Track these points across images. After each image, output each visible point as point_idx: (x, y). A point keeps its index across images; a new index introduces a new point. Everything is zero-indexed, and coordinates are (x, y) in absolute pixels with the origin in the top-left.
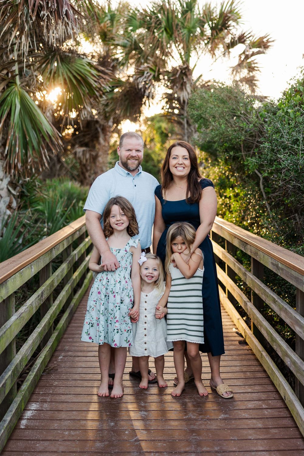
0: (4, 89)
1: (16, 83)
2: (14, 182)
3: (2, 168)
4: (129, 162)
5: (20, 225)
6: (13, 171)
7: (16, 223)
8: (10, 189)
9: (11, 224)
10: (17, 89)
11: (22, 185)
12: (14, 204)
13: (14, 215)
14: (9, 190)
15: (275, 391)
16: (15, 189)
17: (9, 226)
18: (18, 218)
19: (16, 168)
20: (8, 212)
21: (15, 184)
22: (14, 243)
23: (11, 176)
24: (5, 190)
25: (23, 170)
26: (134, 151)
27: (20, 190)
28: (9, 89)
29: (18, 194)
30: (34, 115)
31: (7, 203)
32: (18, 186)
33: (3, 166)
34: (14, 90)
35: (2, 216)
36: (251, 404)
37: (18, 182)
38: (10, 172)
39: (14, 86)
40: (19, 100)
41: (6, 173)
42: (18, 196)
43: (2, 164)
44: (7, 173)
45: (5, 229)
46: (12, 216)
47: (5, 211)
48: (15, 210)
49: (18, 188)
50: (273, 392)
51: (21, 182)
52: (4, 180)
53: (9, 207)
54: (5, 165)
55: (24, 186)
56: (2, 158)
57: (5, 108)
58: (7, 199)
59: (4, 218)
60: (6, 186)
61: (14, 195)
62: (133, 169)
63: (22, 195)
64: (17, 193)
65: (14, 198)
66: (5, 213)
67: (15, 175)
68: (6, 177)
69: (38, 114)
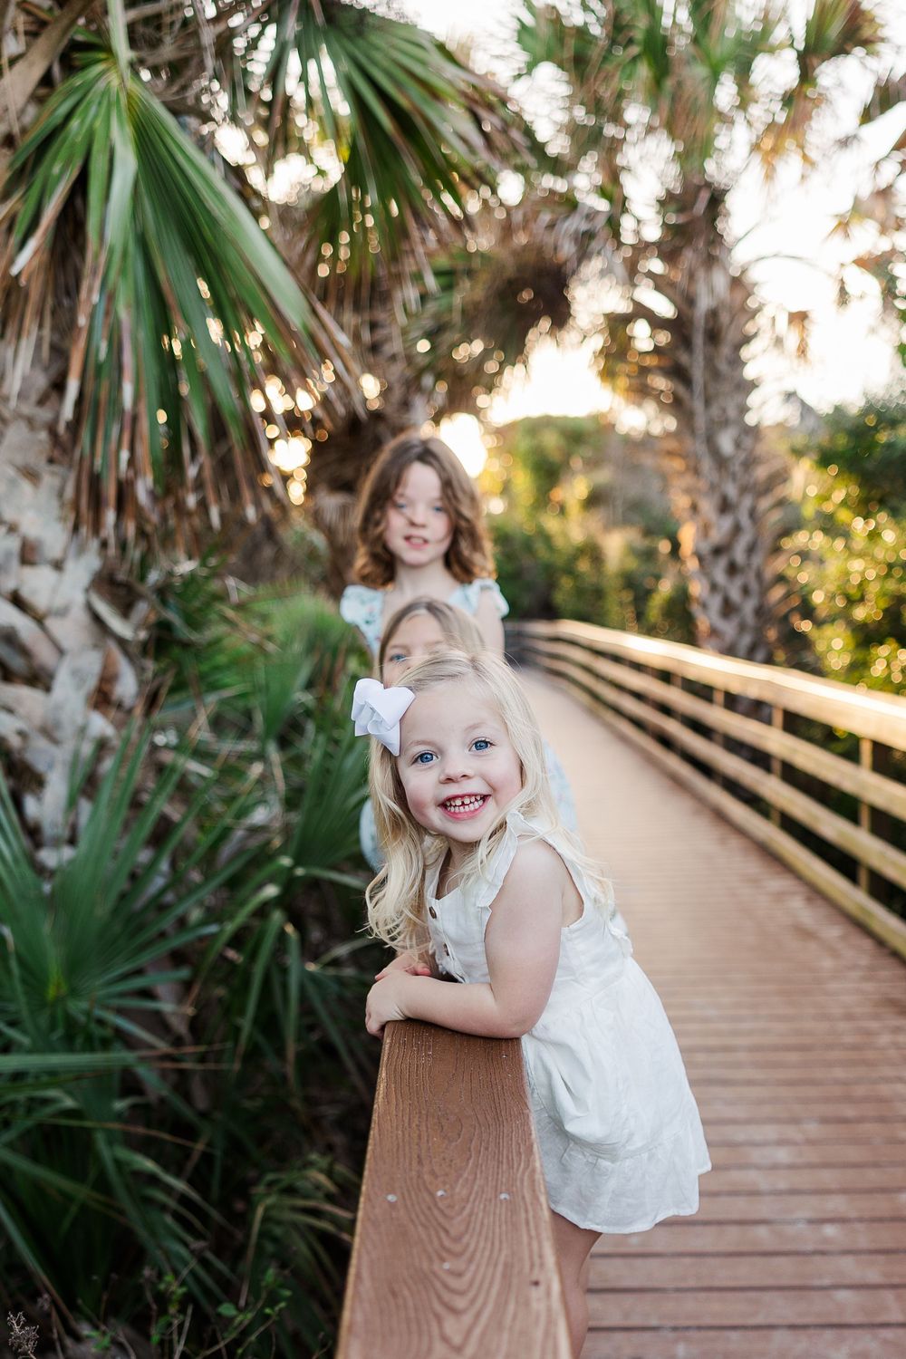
0: (47, 81)
1: (108, 49)
2: (121, 576)
3: (55, 503)
5: (161, 788)
6: (110, 516)
7: (138, 775)
8: (104, 609)
9: (117, 779)
10: (115, 82)
11: (163, 592)
12: (127, 686)
13: (127, 741)
14: (97, 619)
16: (125, 610)
17: (106, 793)
18: (146, 748)
19: (129, 508)
20: (100, 725)
21: (127, 586)
22: (133, 877)
23: (104, 545)
24: (79, 615)
25: (164, 518)
27: (153, 618)
28: (77, 81)
29: (143, 635)
30: (214, 222)
31: (92, 683)
32: (140, 597)
33: (60, 494)
34: (101, 85)
35: (69, 746)
37: (142, 578)
38: (97, 526)
39: (99, 68)
40: (129, 130)
41: (76, 528)
42: (144, 648)
43: (56, 482)
44: (84, 530)
45: (85, 807)
46: (116, 743)
47: (80, 720)
48: (130, 711)
49: (142, 609)
51: (154, 577)
52: (70, 565)
53: (102, 699)
54: (69, 492)
55: (171, 600)
56: (57, 454)
57: (56, 169)
58: (91, 663)
59: (76, 754)
60: (79, 598)
61: (122, 642)
63: (161, 642)
64: (137, 629)
65: (126, 653)
66: (82, 731)
67: (123, 546)
68: (81, 550)
69: (232, 216)
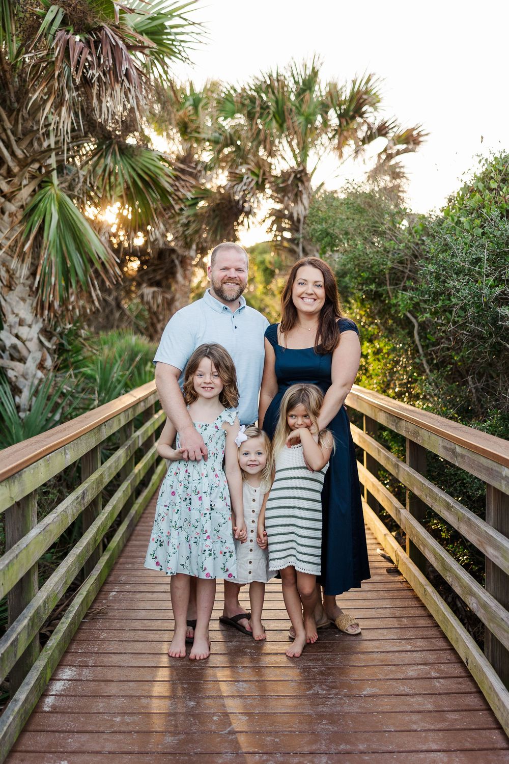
0: (34, 191)
1: (52, 183)
2: (48, 329)
3: (30, 308)
4: (225, 286)
5: (56, 393)
6: (46, 312)
7: (50, 390)
8: (43, 339)
9: (44, 392)
10: (53, 192)
11: (61, 334)
12: (49, 363)
13: (48, 379)
14: (41, 342)
15: (449, 649)
16: (49, 340)
17: (41, 394)
18: (53, 383)
19: (52, 309)
20: (40, 374)
21: (50, 332)
22: (47, 420)
23: (44, 320)
24: (35, 340)
25: (62, 312)
26: (233, 270)
27: (58, 342)
28: (43, 191)
29: (54, 347)
30: (79, 230)
31: (38, 361)
32: (54, 336)
33: (32, 305)
34: (49, 193)
35: (30, 380)
36: (413, 670)
37: (55, 330)
38: (42, 315)
39: (49, 187)
40: (57, 208)
41: (36, 315)
42: (55, 351)
43: (31, 302)
44: (38, 316)
45: (34, 399)
46: (44, 380)
47: (34, 372)
48: (49, 370)
49: (54, 339)
50: (446, 650)
51: (59, 329)
52: (34, 326)
53: (41, 366)
54: (35, 305)
55: (64, 337)
56: (31, 293)
57: (36, 219)
58: (38, 355)
59: (32, 383)
60: (36, 336)
61: (48, 349)
62: (231, 298)
63: (60, 350)
64: (52, 346)
65: (49, 353)
66: (34, 376)
67: (49, 320)
68: (37, 322)
69: (85, 228)
